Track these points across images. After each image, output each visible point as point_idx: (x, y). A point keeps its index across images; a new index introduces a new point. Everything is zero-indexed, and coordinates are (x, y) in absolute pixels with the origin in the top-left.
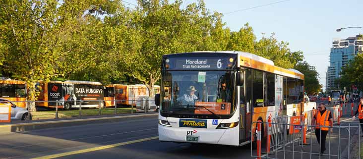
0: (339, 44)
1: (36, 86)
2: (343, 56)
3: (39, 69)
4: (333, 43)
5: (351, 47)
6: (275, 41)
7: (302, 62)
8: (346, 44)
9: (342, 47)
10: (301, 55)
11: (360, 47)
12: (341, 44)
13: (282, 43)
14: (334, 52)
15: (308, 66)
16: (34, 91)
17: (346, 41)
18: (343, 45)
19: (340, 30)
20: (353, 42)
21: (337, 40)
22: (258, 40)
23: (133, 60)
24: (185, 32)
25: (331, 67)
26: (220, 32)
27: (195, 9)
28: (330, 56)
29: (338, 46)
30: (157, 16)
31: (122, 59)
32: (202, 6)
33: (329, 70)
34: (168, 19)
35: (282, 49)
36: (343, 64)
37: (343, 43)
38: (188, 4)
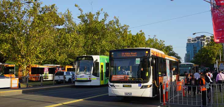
0: (191, 41)
1: (26, 68)
2: (194, 48)
3: (29, 58)
4: (188, 40)
5: (198, 42)
6: (156, 40)
7: (172, 51)
8: (195, 40)
9: (193, 42)
10: (171, 47)
11: (204, 42)
12: (193, 41)
13: (161, 41)
14: (188, 45)
15: (175, 54)
16: (25, 71)
17: (195, 39)
18: (194, 41)
19: (195, 34)
20: (199, 39)
21: (190, 39)
22: (147, 40)
23: (79, 52)
24: (108, 36)
25: (187, 54)
26: (126, 35)
27: (113, 23)
28: (186, 48)
29: (191, 42)
30: (92, 27)
31: (73, 52)
32: (117, 22)
33: (186, 56)
34: (99, 29)
35: (161, 44)
36: (194, 52)
37: (193, 40)
38: (110, 21)
